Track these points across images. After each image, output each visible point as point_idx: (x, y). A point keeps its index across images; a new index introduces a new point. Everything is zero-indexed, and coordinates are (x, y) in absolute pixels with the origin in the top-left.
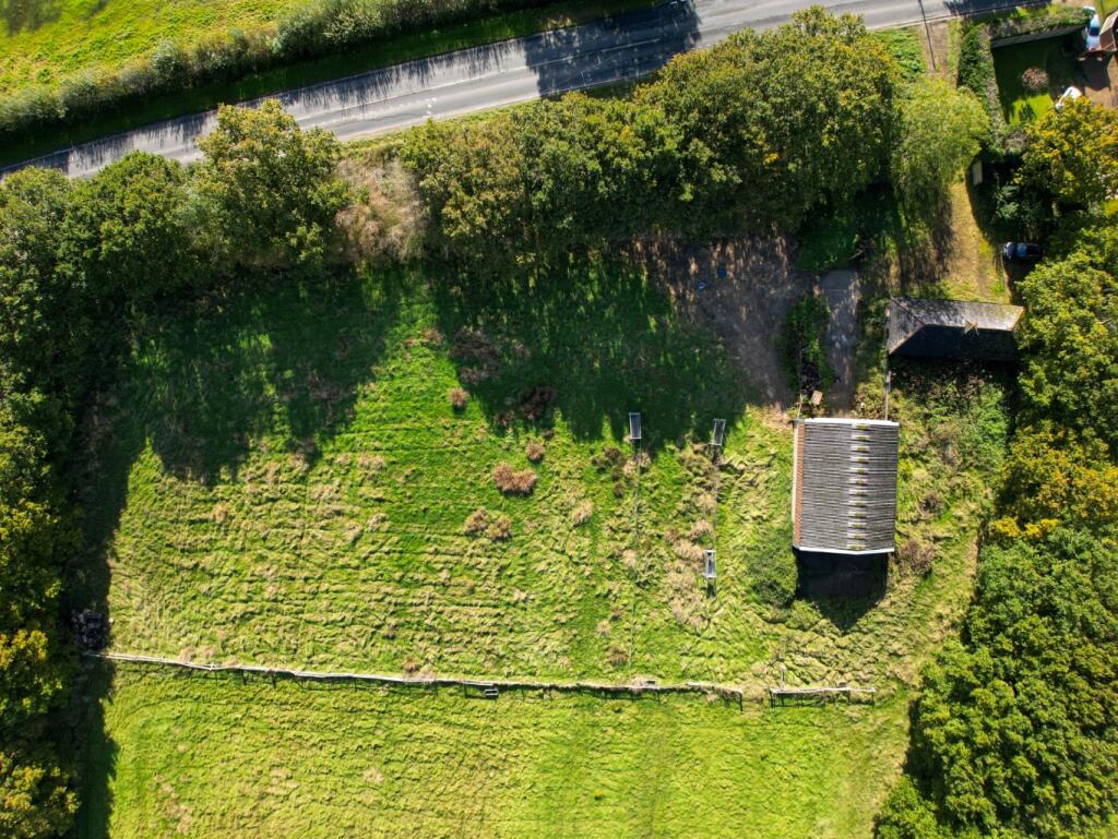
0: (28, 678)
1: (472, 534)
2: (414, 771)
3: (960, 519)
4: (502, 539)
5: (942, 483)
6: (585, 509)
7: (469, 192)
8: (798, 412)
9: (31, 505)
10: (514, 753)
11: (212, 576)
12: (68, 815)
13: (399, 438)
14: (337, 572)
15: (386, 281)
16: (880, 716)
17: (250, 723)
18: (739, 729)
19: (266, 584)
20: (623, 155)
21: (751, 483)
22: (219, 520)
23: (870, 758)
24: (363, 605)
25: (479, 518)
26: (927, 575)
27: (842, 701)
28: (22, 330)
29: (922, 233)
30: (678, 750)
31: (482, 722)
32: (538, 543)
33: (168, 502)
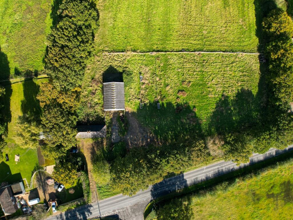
0: (274, 49)
1: (190, 82)
2: (197, 34)
3: (86, 91)
4: (184, 81)
5: (91, 98)
6: (168, 88)
7: (200, 149)
8: (125, 111)
9: (276, 83)
10: (178, 38)
11: (239, 71)
12: (264, 21)
13: (206, 101)
14: (216, 73)
15: (211, 133)
16: (100, 48)
17: (230, 42)
18: (132, 44)
19: (229, 70)
20: (173, 158)
21: (133, 96)
22: (239, 82)
23: (102, 39)
24: (210, 66)
25: (189, 85)
26: (93, 79)
27: (110, 51)
28: (281, 116)
29: (98, 152)
30: (144, 40)
31: (184, 44)
32: (176, 81)
33: (249, 85)
